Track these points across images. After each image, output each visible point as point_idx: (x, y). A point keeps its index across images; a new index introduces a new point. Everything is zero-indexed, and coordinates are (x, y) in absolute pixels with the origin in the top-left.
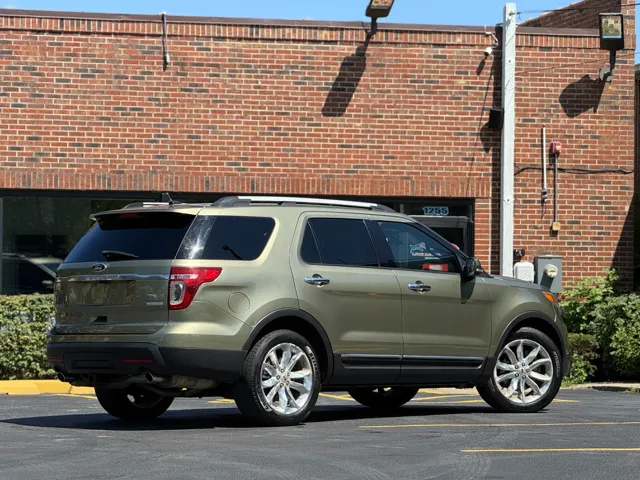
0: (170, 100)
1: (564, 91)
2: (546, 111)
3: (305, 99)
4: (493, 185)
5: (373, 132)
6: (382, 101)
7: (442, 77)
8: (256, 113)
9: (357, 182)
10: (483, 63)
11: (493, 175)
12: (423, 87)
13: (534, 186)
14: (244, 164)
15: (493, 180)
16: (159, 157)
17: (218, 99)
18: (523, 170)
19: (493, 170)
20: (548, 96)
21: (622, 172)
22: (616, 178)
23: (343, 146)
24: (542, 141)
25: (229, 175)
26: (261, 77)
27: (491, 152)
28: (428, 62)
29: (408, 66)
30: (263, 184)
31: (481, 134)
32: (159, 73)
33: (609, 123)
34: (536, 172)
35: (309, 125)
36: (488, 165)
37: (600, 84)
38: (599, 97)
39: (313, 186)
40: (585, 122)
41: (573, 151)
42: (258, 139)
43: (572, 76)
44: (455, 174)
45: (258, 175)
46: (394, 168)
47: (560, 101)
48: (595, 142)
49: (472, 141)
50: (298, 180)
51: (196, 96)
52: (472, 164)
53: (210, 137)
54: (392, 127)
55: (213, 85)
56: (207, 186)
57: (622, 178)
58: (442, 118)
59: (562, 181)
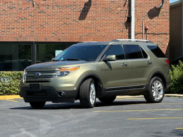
0: (35, 15)
1: (149, 11)
2: (144, 17)
3: (74, 15)
5: (94, 24)
6: (96, 15)
7: (113, 8)
8: (60, 19)
9: (89, 38)
10: (125, 3)
11: (129, 35)
12: (108, 11)
13: (141, 38)
14: (57, 33)
15: (129, 37)
16: (32, 32)
17: (49, 15)
18: (137, 34)
19: (129, 34)
20: (144, 12)
21: (166, 34)
22: (164, 36)
23: (85, 28)
24: (143, 25)
25: (52, 37)
26: (61, 8)
27: (128, 29)
28: (110, 3)
29: (104, 5)
30: (62, 39)
31: (125, 24)
32: (32, 8)
33: (162, 20)
34: (141, 34)
35: (75, 22)
37: (159, 9)
38: (159, 13)
39: (77, 40)
40: (155, 20)
41: (152, 28)
42: (60, 26)
43: (151, 7)
44: (117, 35)
45: (61, 36)
46: (100, 34)
47: (148, 14)
48: (158, 26)
49: (122, 26)
50: (72, 38)
51: (42, 14)
52: (122, 32)
53: (47, 26)
54: (99, 22)
55: (47, 11)
56: (46, 40)
57: (166, 36)
58: (114, 19)
59: (149, 37)
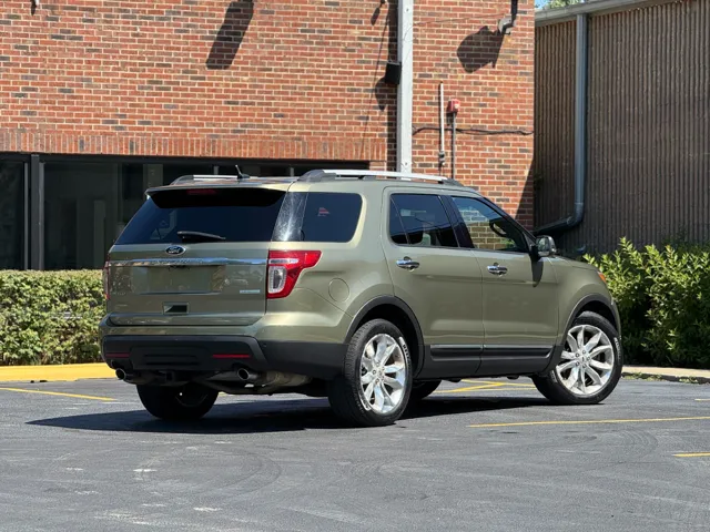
0: (40, 48)
1: (463, 43)
2: (443, 65)
3: (188, 49)
4: (389, 146)
5: (262, 87)
6: (270, 53)
7: (334, 26)
8: (135, 64)
9: (245, 143)
10: (378, 11)
11: (389, 135)
12: (315, 37)
13: (431, 148)
14: (122, 122)
15: (389, 141)
16: (29, 113)
17: (93, 47)
18: (419, 130)
19: (389, 130)
20: (446, 49)
21: (521, 133)
22: (515, 139)
23: (229, 103)
24: (439, 98)
25: (105, 134)
26: (140, 23)
27: (386, 110)
28: (320, 9)
29: (299, 14)
30: (143, 145)
31: (376, 91)
32: (27, 17)
33: (508, 79)
34: (433, 133)
35: (192, 78)
36: (384, 124)
37: (499, 37)
38: (498, 51)
39: (197, 147)
40: (483, 78)
41: (472, 110)
42: (137, 93)
43: (470, 27)
44: (348, 135)
45: (138, 134)
46: (284, 127)
47: (458, 55)
48: (494, 100)
49: (367, 98)
50: (181, 141)
51: (68, 44)
52: (366, 124)
53: (85, 91)
54: (282, 81)
55: (87, 32)
56: (82, 147)
57: (521, 139)
58: (335, 72)
59: (461, 143)
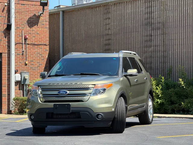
1: (29, 19)
2: (23, 25)
4: (8, 49)
10: (4, 8)
11: (8, 45)
13: (20, 49)
15: (8, 47)
18: (17, 44)
20: (24, 20)
21: (45, 45)
24: (22, 34)
27: (7, 38)
31: (4, 32)
33: (42, 29)
34: (21, 45)
36: (6, 42)
37: (39, 17)
38: (39, 21)
40: (35, 29)
41: (31, 38)
43: (31, 14)
47: (27, 22)
48: (38, 35)
49: (1, 34)
52: (1, 42)
57: (45, 47)
59: (28, 48)
